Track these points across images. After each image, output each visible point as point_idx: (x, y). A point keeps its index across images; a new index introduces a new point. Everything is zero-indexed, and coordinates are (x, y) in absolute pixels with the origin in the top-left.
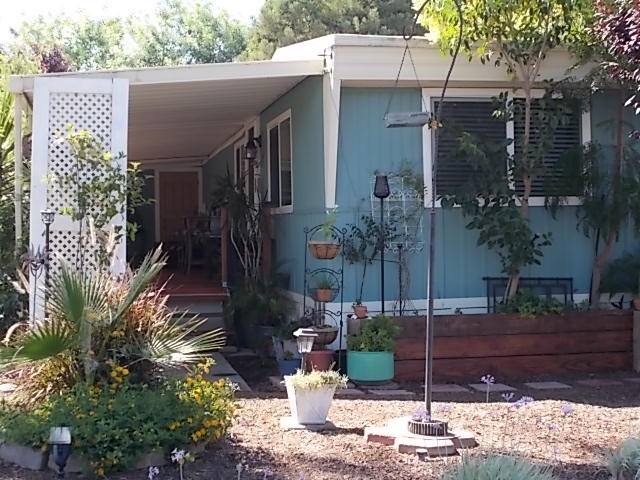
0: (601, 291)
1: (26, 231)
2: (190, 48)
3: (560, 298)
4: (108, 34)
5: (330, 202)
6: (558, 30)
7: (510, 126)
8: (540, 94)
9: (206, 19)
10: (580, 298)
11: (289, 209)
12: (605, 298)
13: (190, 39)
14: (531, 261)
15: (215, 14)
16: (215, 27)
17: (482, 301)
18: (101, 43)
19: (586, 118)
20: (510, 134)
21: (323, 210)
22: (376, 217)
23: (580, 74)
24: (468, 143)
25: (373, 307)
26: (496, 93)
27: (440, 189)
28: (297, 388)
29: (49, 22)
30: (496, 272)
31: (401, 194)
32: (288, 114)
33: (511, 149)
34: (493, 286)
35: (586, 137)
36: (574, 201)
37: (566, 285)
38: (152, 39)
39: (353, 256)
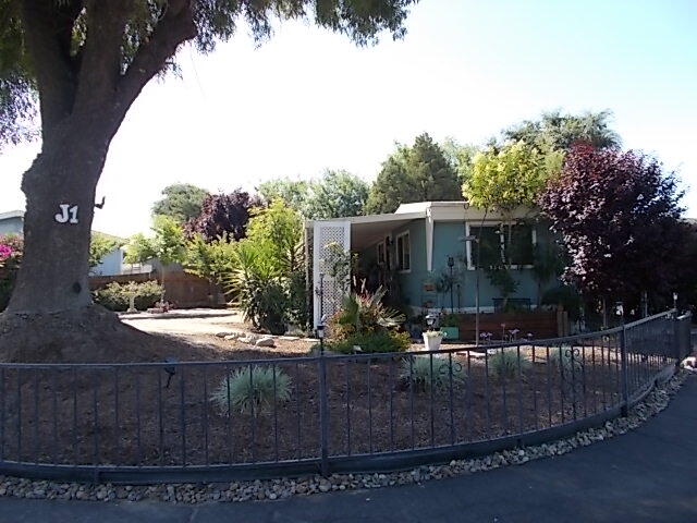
0: (543, 303)
1: (311, 281)
2: (340, 194)
3: (524, 306)
4: (300, 189)
5: (429, 268)
6: (522, 198)
7: (502, 237)
8: (515, 223)
9: (347, 181)
10: (533, 307)
11: (409, 271)
12: (544, 307)
13: (340, 191)
14: (512, 291)
15: (352, 178)
16: (352, 184)
17: (493, 308)
18: (298, 193)
19: (534, 233)
20: (502, 240)
21: (427, 271)
22: (449, 274)
23: (531, 215)
24: (486, 244)
25: (449, 310)
26: (496, 223)
27: (474, 263)
28: (429, 337)
29: (273, 184)
30: (498, 296)
31: (458, 265)
32: (407, 232)
33: (503, 246)
34: (497, 302)
35: (534, 241)
36: (530, 266)
37: (528, 301)
38: (322, 192)
39: (439, 290)
